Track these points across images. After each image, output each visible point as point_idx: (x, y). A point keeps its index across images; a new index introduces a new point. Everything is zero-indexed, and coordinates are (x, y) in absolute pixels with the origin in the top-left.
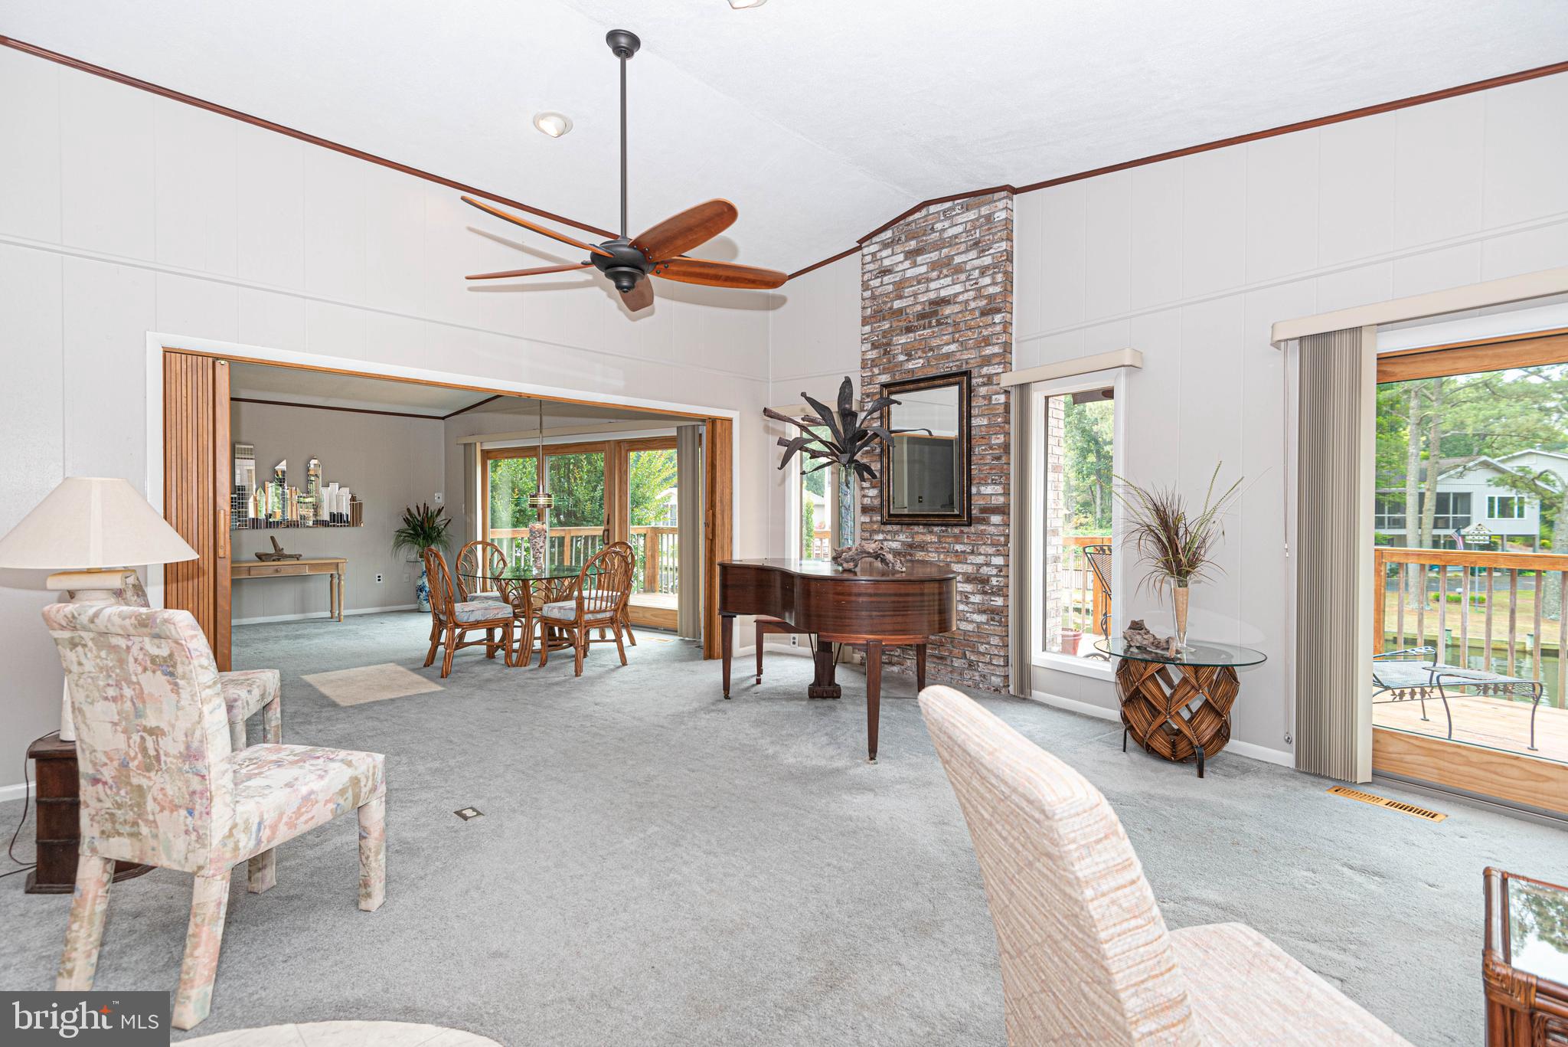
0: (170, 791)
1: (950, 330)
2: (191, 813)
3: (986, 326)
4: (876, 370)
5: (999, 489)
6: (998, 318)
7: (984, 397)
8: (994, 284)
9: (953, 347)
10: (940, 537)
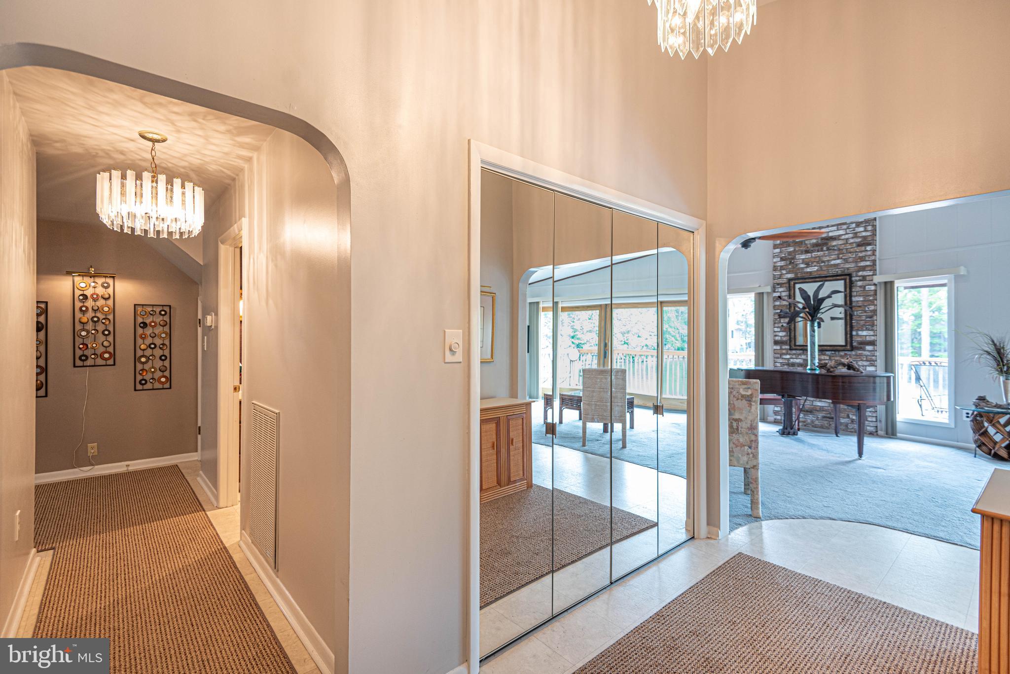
0: (741, 440)
1: (836, 252)
2: (750, 447)
3: (861, 252)
5: (871, 333)
6: (869, 248)
7: (860, 287)
8: (866, 231)
9: (838, 261)
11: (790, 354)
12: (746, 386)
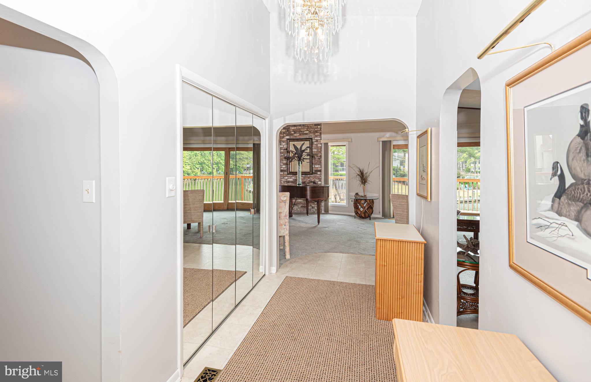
1: (306, 128)
2: (285, 225)
3: (316, 128)
4: (285, 135)
5: (320, 166)
6: (319, 127)
7: (316, 145)
9: (307, 132)
10: (304, 177)
11: (287, 177)
12: (284, 196)
